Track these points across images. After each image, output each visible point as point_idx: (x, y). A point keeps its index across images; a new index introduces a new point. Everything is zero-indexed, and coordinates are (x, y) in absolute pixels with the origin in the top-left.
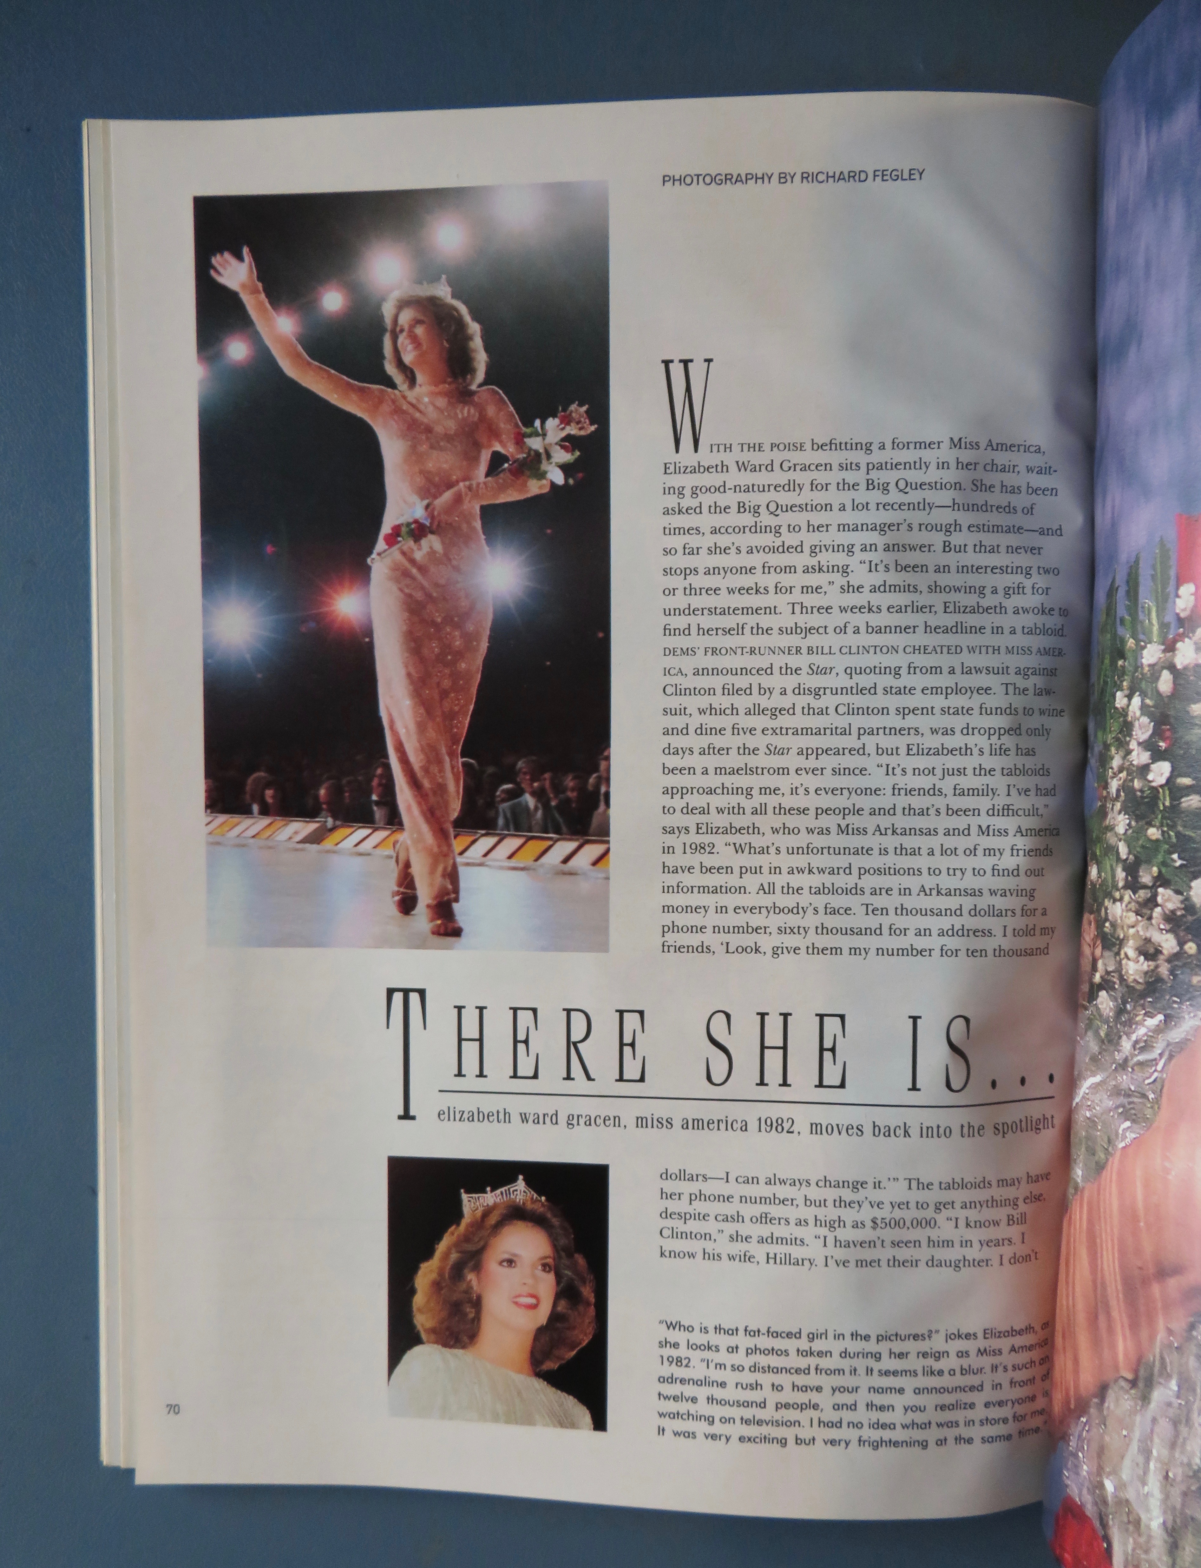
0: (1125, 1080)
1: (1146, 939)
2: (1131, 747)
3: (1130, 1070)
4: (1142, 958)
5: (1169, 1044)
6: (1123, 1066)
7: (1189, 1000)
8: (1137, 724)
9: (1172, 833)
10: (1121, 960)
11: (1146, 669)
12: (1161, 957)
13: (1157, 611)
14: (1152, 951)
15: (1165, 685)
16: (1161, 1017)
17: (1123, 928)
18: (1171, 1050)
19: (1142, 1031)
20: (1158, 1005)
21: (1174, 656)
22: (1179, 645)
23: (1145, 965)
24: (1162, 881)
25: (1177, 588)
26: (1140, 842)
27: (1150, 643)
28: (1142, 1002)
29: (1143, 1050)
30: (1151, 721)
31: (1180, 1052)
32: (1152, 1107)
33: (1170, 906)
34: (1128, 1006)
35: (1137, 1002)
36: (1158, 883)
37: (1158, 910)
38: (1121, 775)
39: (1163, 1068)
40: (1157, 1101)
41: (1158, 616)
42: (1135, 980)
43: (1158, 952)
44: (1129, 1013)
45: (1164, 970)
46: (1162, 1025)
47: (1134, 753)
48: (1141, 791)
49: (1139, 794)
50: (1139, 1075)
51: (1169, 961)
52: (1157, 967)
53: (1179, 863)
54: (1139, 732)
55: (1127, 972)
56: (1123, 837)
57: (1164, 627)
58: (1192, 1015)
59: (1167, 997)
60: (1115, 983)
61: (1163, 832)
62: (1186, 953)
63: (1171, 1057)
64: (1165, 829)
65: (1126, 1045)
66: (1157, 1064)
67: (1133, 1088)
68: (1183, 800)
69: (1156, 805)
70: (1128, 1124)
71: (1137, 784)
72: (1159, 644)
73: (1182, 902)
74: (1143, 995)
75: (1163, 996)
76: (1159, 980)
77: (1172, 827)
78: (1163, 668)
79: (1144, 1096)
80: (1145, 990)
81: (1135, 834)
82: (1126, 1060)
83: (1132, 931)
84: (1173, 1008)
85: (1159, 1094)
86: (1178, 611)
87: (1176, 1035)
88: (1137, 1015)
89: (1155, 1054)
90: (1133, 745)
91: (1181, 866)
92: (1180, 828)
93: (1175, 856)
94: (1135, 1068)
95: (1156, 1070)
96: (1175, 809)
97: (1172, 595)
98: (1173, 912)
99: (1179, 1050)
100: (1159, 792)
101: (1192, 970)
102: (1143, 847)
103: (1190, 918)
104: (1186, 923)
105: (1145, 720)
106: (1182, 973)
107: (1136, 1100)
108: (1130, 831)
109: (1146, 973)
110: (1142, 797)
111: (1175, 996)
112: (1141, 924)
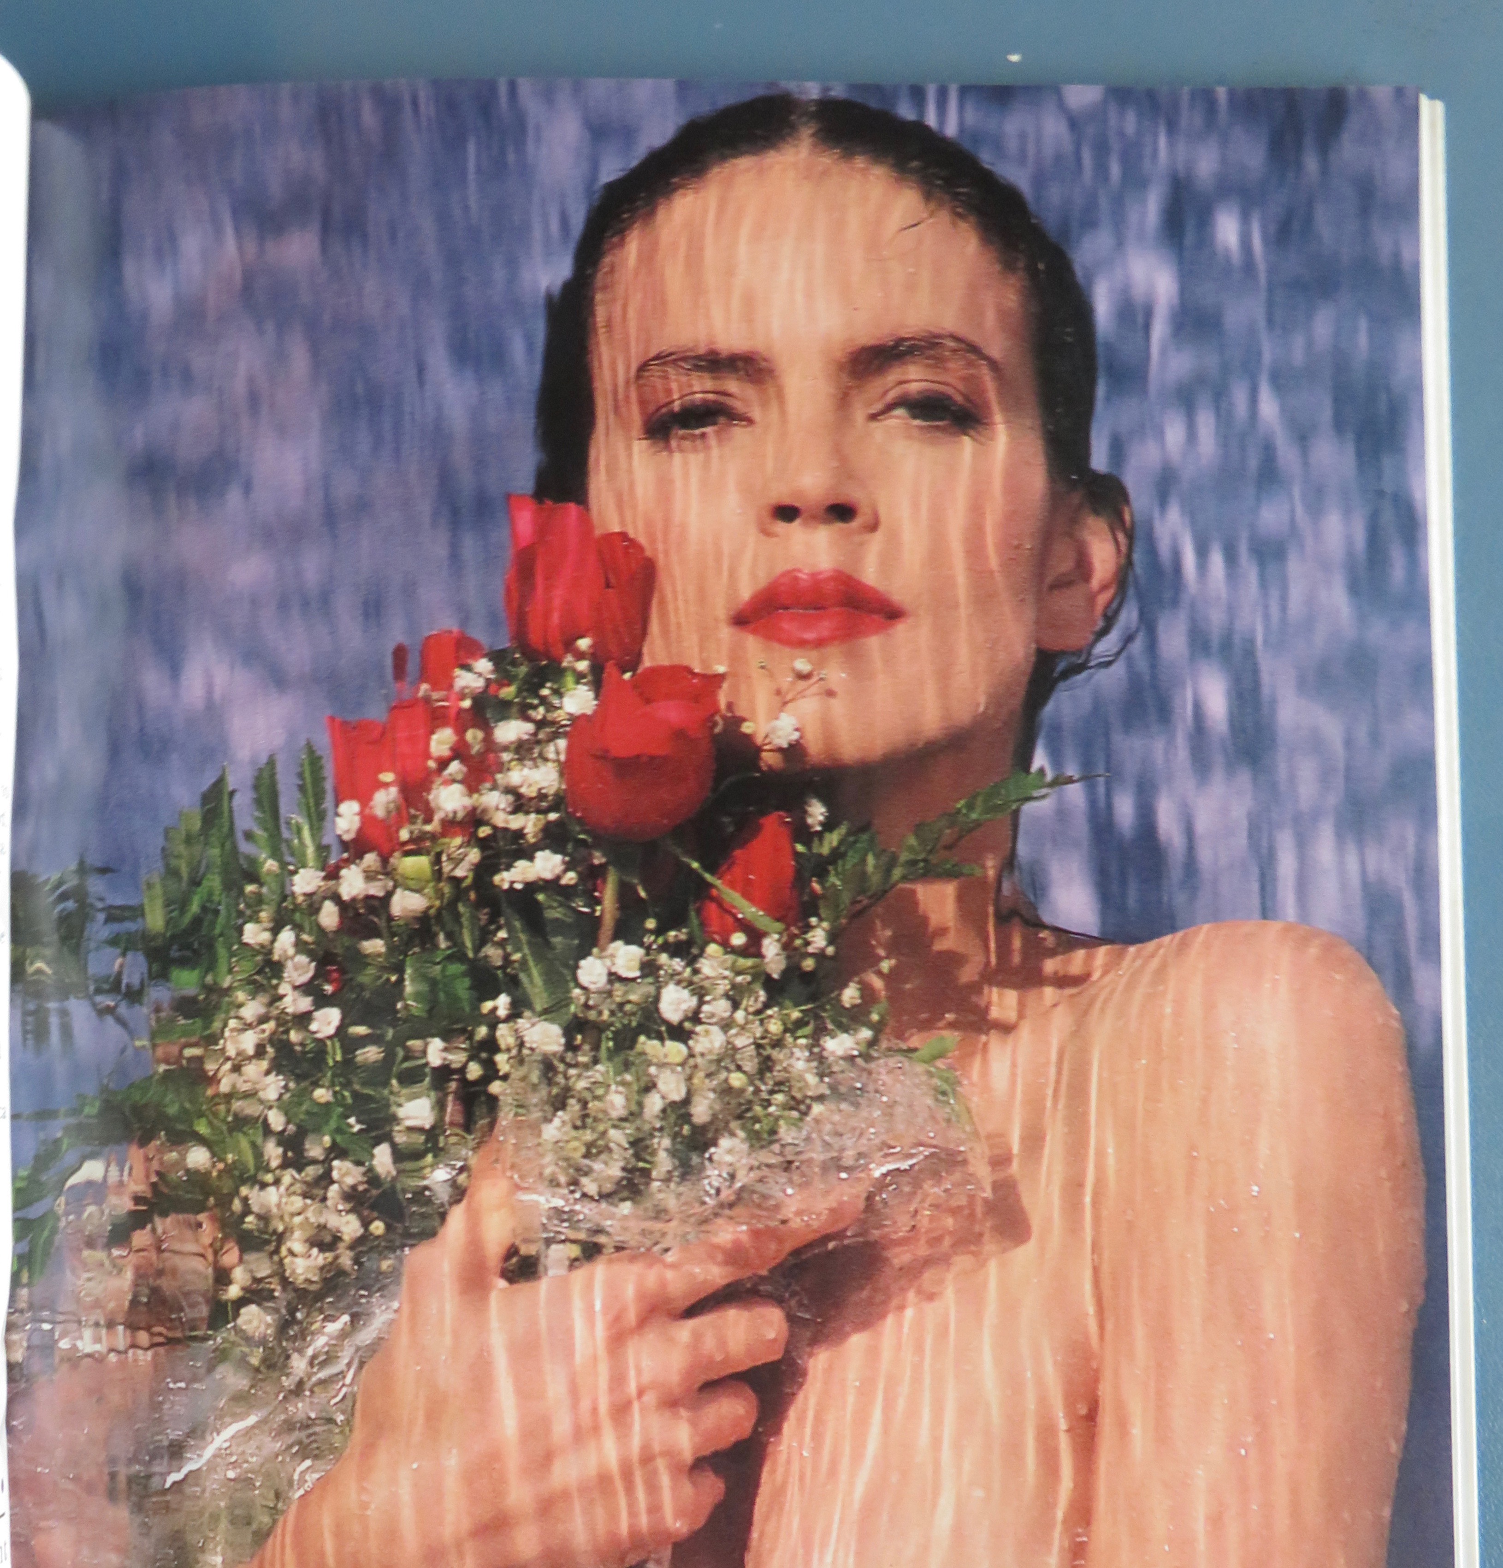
0: (301, 1408)
1: (319, 1226)
2: (281, 991)
3: (307, 1393)
4: (315, 1251)
5: (358, 1349)
6: (298, 1389)
7: (379, 1290)
8: (289, 964)
9: (346, 1094)
10: (281, 1260)
11: (300, 899)
12: (341, 1246)
13: (312, 828)
14: (328, 1239)
15: (329, 916)
16: (346, 1318)
17: (282, 1218)
18: (361, 1357)
19: (320, 1342)
20: (341, 1305)
21: (338, 885)
22: (344, 872)
23: (319, 1258)
24: (337, 1151)
25: (337, 805)
26: (304, 1107)
27: (304, 866)
28: (319, 1305)
29: (323, 1364)
30: (312, 961)
31: (371, 1356)
32: (342, 1432)
33: (350, 1181)
34: (299, 1315)
35: (311, 1306)
36: (332, 1155)
37: (335, 1188)
38: (264, 1026)
39: (353, 1379)
40: (348, 1422)
41: (313, 836)
42: (308, 1281)
43: (337, 1239)
44: (300, 1323)
45: (346, 1260)
46: (348, 1328)
47: (287, 1000)
48: (302, 1044)
49: (298, 1048)
50: (321, 1397)
51: (351, 1247)
52: (337, 1258)
53: (357, 1128)
54: (295, 975)
55: (293, 1272)
56: (275, 1104)
57: (322, 850)
58: (384, 1307)
59: (352, 1292)
60: (273, 1290)
61: (335, 1093)
62: (371, 1234)
63: (362, 1364)
64: (337, 1088)
65: (299, 1364)
66: (344, 1377)
67: (313, 1415)
68: (358, 1052)
69: (324, 1060)
70: (308, 1463)
71: (294, 1036)
72: (317, 869)
73: (364, 1174)
74: (319, 1296)
75: (346, 1292)
76: (341, 1273)
77: (347, 1085)
78: (325, 898)
79: (330, 1421)
80: (321, 1289)
81: (295, 1099)
82: (300, 1384)
83: (297, 1220)
84: (361, 1304)
85: (351, 1415)
86: (339, 832)
87: (366, 1336)
88: (312, 1324)
89: (341, 1365)
90: (284, 988)
91: (361, 1131)
92: (357, 1087)
93: (352, 1120)
94: (316, 1389)
95: (343, 1385)
96: (348, 1063)
97: (330, 813)
98: (354, 1187)
99: (369, 1354)
100: (325, 1045)
101: (380, 1253)
102: (308, 1113)
103: (375, 1192)
104: (370, 1198)
105: (303, 959)
106: (369, 1260)
107: (317, 1429)
108: (287, 1096)
109: (322, 1268)
110: (304, 1053)
111: (362, 1288)
112: (312, 1208)
